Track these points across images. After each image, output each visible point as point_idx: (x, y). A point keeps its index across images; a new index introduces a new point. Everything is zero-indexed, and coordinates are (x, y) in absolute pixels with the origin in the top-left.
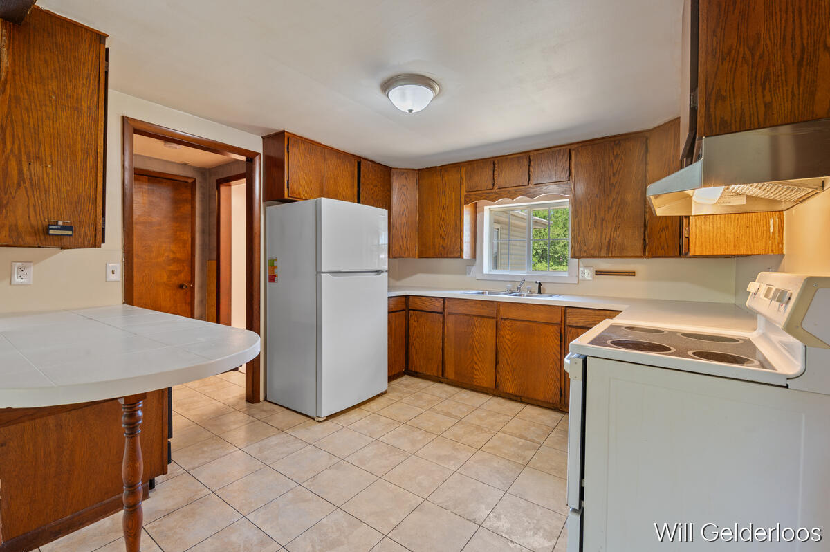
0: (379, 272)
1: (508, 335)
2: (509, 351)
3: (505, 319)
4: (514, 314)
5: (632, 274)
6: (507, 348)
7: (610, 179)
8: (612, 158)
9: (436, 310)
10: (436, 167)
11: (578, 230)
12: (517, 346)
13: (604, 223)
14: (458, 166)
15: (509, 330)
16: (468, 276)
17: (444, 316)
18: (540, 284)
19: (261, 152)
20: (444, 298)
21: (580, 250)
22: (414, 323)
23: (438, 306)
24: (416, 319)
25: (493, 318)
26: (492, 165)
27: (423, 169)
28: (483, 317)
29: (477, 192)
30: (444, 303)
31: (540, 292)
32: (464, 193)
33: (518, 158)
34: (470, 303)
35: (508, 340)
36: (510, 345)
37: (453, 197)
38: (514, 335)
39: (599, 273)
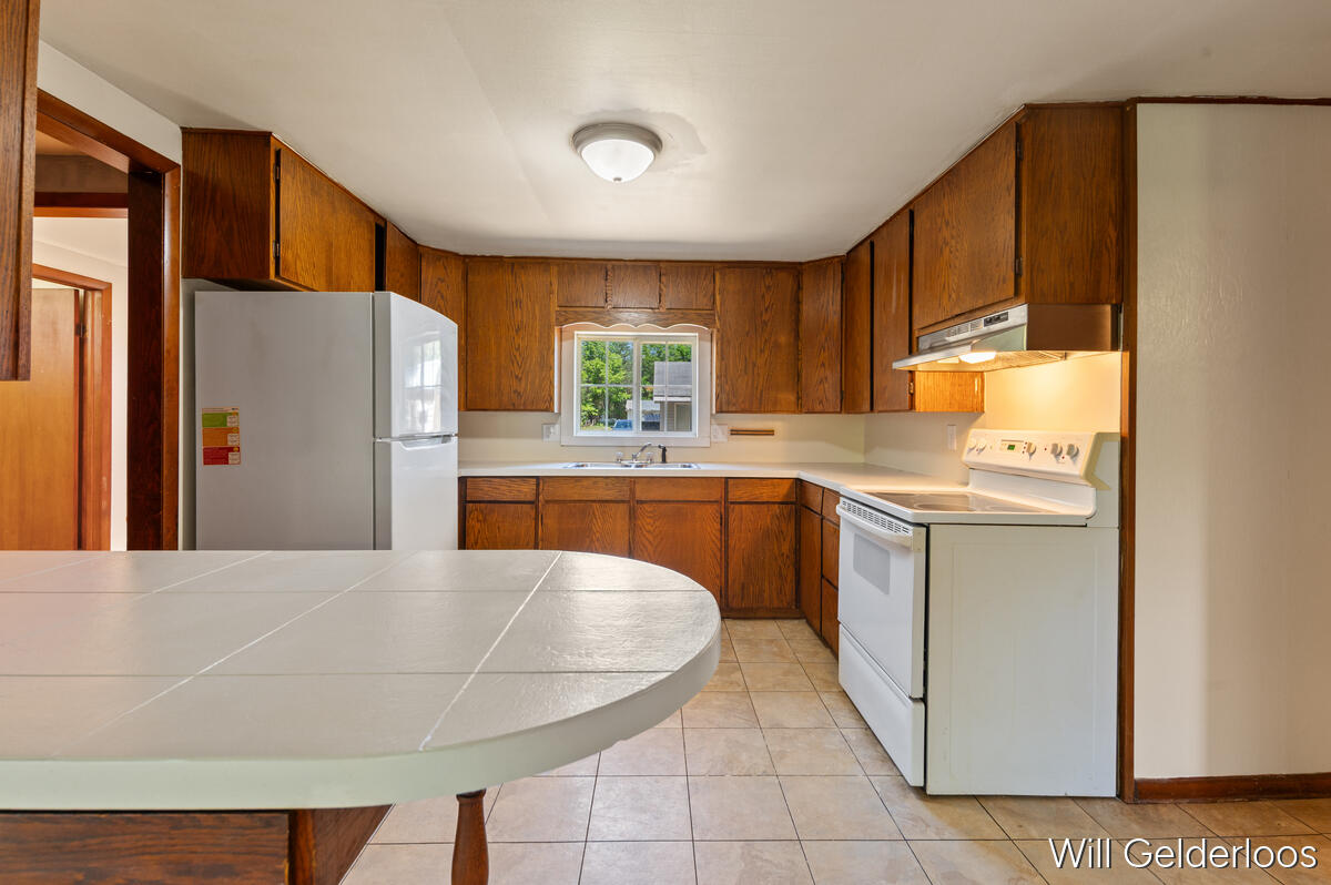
0: (446, 438)
1: (648, 524)
2: (649, 547)
3: (642, 502)
4: (656, 494)
5: (770, 433)
6: (647, 544)
7: (761, 315)
8: (763, 289)
9: (522, 498)
10: (501, 257)
11: (726, 376)
12: (662, 539)
13: (756, 369)
14: (543, 263)
15: (650, 517)
16: (545, 440)
17: (537, 508)
18: (664, 450)
19: (181, 163)
20: (537, 478)
21: (728, 403)
22: (478, 525)
23: (527, 492)
24: (481, 518)
25: (623, 502)
26: (603, 272)
27: (475, 256)
28: (607, 501)
29: (577, 309)
30: (538, 485)
31: (664, 461)
32: (554, 307)
33: (645, 267)
34: (585, 483)
35: (649, 532)
36: (651, 539)
37: (537, 311)
38: (657, 524)
39: (735, 432)
